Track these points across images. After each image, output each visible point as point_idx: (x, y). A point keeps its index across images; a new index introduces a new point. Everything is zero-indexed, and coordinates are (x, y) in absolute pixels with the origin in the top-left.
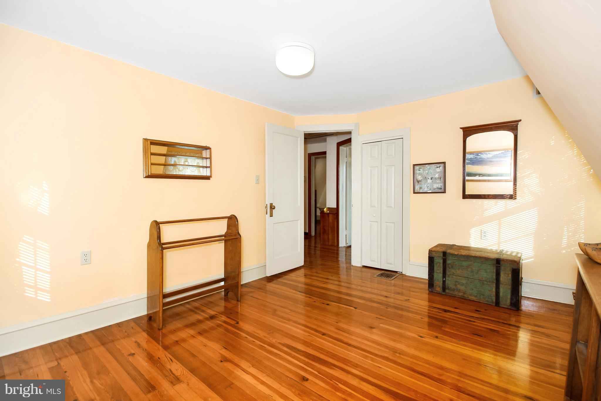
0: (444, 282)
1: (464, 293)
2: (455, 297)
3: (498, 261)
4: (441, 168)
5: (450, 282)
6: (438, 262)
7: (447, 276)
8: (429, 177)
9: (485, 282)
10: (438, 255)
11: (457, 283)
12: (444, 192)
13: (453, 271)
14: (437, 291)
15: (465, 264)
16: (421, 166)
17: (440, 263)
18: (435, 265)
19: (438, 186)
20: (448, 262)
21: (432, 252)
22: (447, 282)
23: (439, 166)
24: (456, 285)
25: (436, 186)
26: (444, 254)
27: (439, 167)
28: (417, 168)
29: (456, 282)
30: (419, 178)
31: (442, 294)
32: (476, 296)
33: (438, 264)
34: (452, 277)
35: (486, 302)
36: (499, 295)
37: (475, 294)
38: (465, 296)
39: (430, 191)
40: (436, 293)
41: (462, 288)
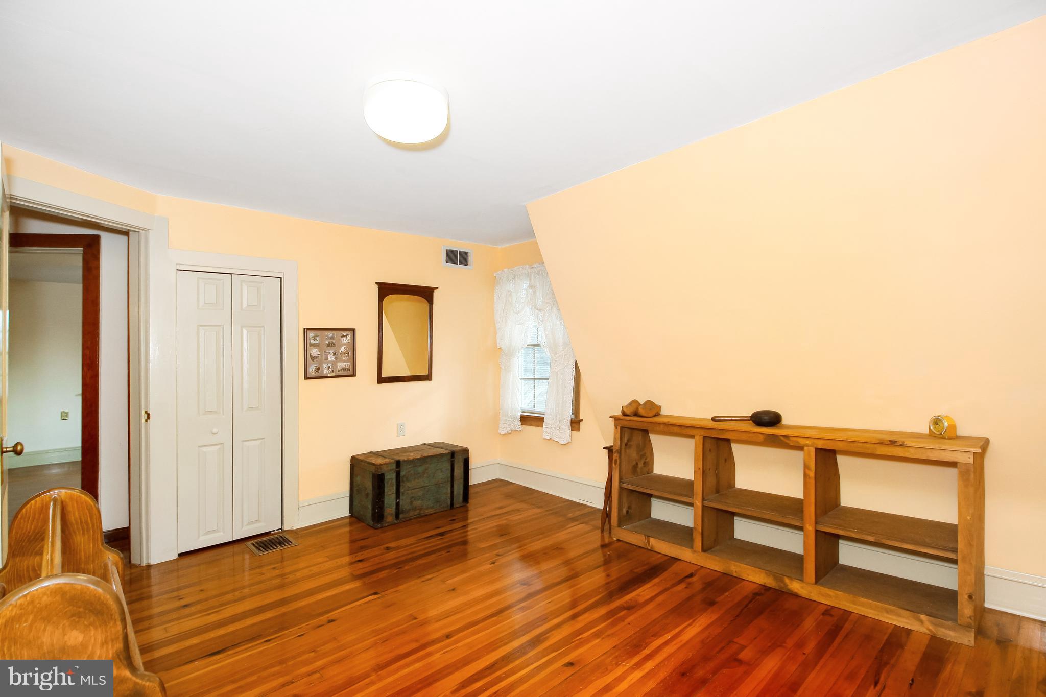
0: (398, 504)
1: (420, 509)
2: (411, 519)
3: (453, 454)
4: (349, 337)
5: (404, 502)
6: (390, 479)
7: (401, 494)
8: (331, 352)
9: (441, 485)
10: (389, 468)
11: (413, 499)
12: (354, 375)
13: (408, 484)
14: (388, 522)
15: (420, 469)
16: (318, 333)
17: (392, 479)
18: (386, 484)
19: (344, 366)
20: (402, 474)
21: (381, 466)
22: (401, 504)
23: (345, 334)
24: (411, 503)
25: (340, 365)
26: (398, 463)
27: (346, 336)
28: (310, 334)
29: (413, 497)
30: (314, 352)
31: (395, 524)
32: (432, 507)
33: (390, 482)
34: (407, 493)
35: (442, 510)
36: (453, 495)
37: (431, 506)
38: (422, 512)
39: (333, 375)
40: (388, 526)
41: (418, 503)
